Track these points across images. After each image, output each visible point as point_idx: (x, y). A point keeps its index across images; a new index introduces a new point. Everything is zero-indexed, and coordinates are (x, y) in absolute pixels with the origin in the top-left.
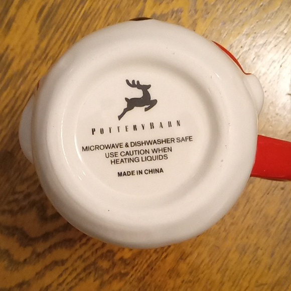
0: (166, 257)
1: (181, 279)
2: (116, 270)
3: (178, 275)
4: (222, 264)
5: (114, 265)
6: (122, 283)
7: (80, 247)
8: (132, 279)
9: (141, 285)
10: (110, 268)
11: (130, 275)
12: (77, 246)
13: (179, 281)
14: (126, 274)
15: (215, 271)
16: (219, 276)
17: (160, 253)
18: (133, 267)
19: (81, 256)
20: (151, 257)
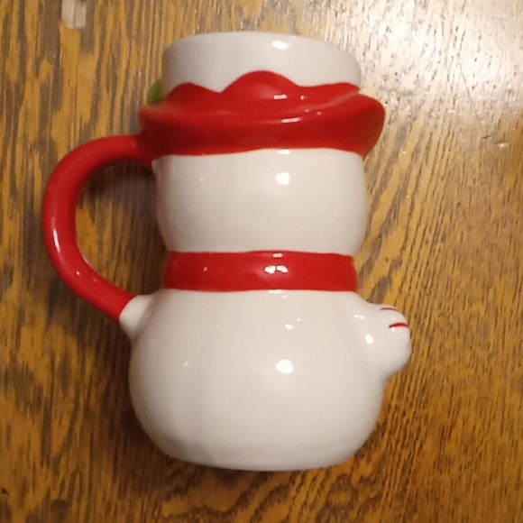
0: (421, 447)
1: (457, 466)
2: (361, 499)
3: (450, 462)
4: (503, 418)
5: (355, 493)
6: (379, 512)
7: (298, 491)
8: (389, 499)
9: (405, 502)
10: (352, 499)
11: (384, 495)
12: (293, 493)
13: (455, 470)
14: (379, 496)
15: (498, 431)
16: (506, 436)
17: (411, 445)
18: (384, 484)
19: (305, 503)
20: (400, 455)
